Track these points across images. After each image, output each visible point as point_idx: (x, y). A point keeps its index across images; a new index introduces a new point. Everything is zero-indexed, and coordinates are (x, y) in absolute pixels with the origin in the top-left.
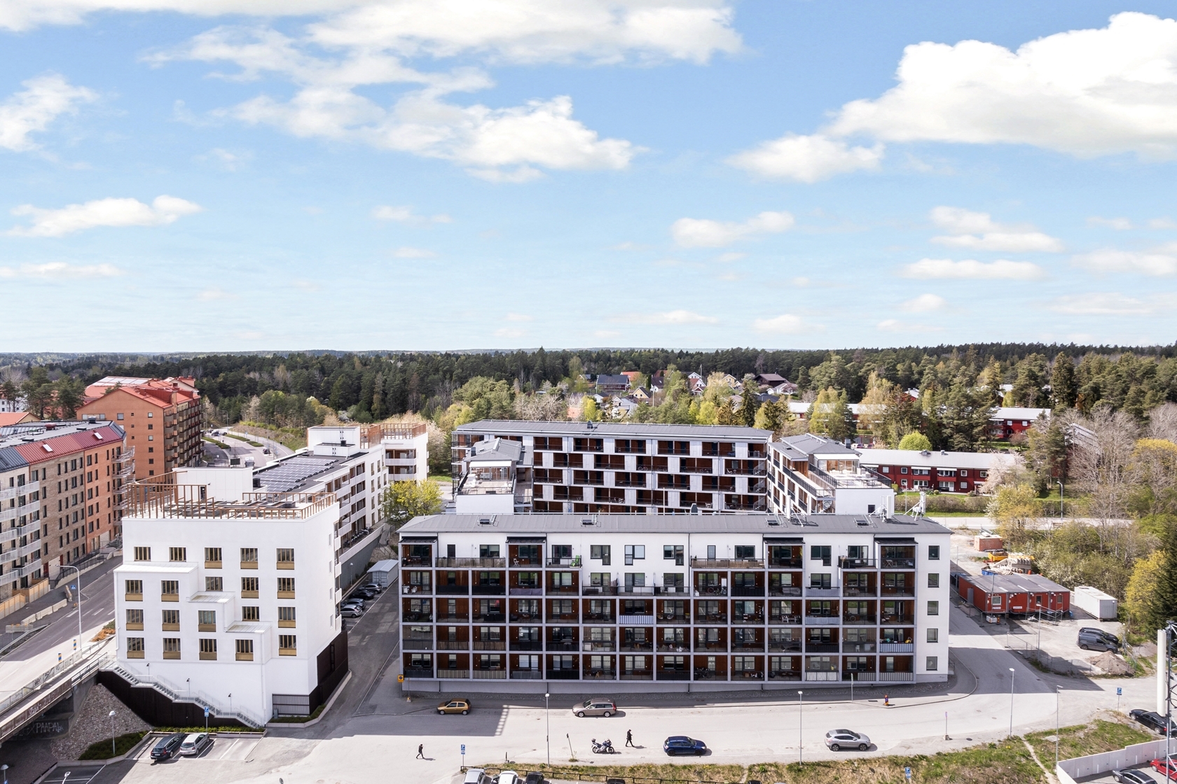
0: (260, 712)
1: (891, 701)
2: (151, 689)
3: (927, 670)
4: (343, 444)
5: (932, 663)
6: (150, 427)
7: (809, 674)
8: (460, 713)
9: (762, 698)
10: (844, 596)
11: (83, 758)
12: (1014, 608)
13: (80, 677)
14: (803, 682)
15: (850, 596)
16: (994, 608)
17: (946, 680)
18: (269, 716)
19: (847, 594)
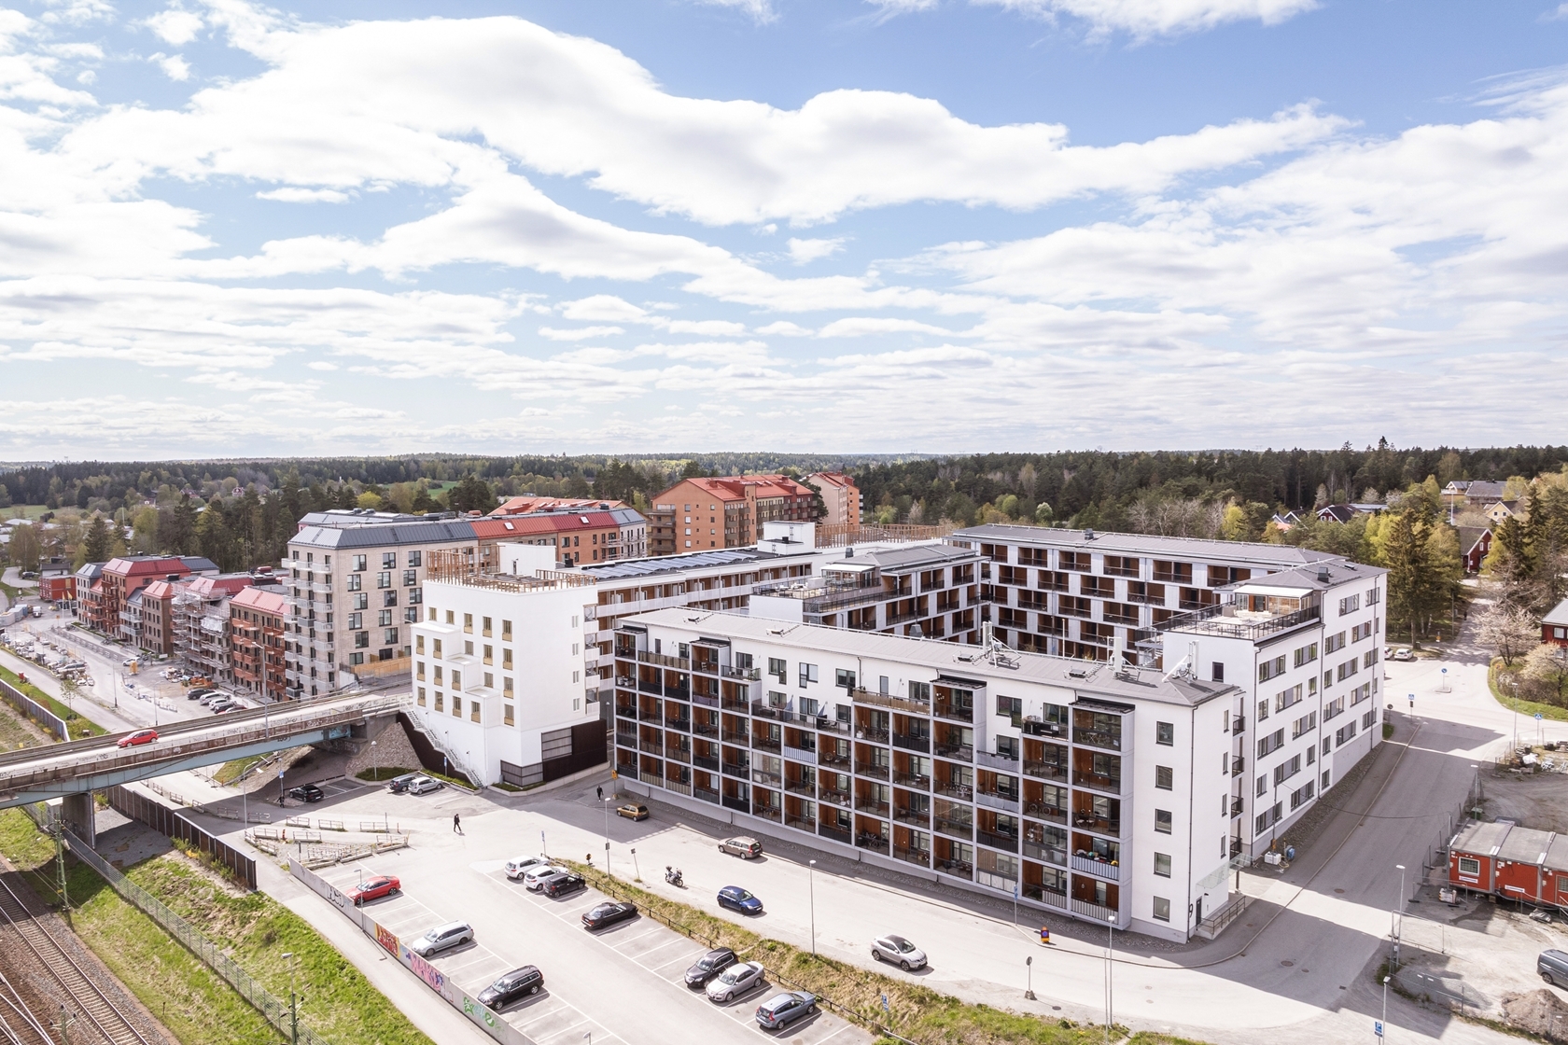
0: (487, 773)
1: (1053, 937)
2: (423, 734)
3: (1154, 917)
4: (785, 540)
5: (1161, 909)
6: (713, 520)
7: (982, 874)
8: (630, 817)
9: (925, 890)
10: (1025, 773)
11: (357, 776)
12: (1507, 887)
13: (376, 711)
14: (974, 883)
15: (1032, 774)
16: (1460, 878)
17: (1184, 940)
18: (497, 779)
19: (1029, 771)
